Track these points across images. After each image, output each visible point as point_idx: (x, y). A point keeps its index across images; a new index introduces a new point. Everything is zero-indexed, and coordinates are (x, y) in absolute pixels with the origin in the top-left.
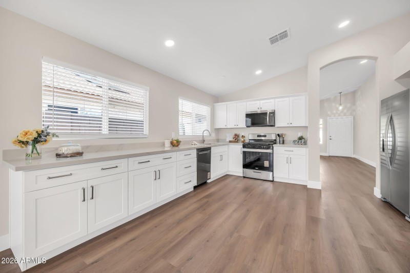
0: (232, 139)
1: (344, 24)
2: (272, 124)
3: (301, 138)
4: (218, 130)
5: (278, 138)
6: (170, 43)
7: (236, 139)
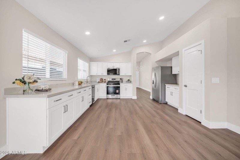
0: (99, 81)
1: (145, 41)
2: (119, 74)
3: (129, 80)
5: (120, 80)
6: (88, 33)
7: (102, 81)
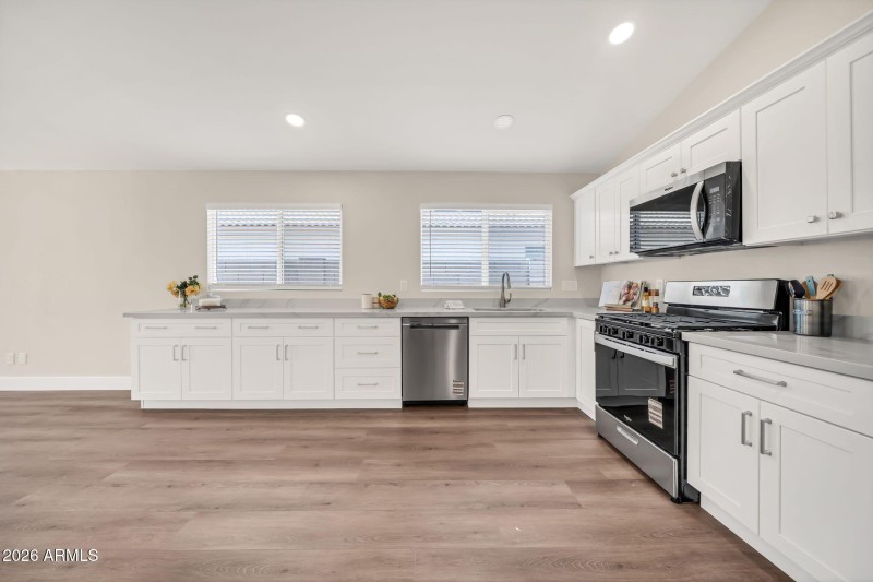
0: (614, 301)
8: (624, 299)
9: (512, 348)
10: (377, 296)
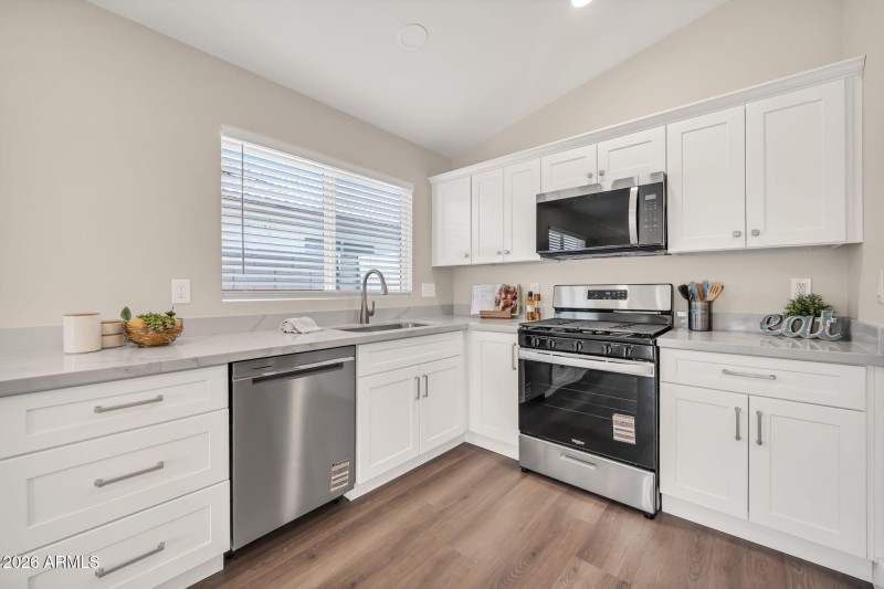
0: (490, 307)
2: (654, 241)
3: (807, 308)
4: (448, 274)
5: (682, 302)
7: (507, 306)
8: (502, 304)
9: (413, 383)
10: (119, 318)
